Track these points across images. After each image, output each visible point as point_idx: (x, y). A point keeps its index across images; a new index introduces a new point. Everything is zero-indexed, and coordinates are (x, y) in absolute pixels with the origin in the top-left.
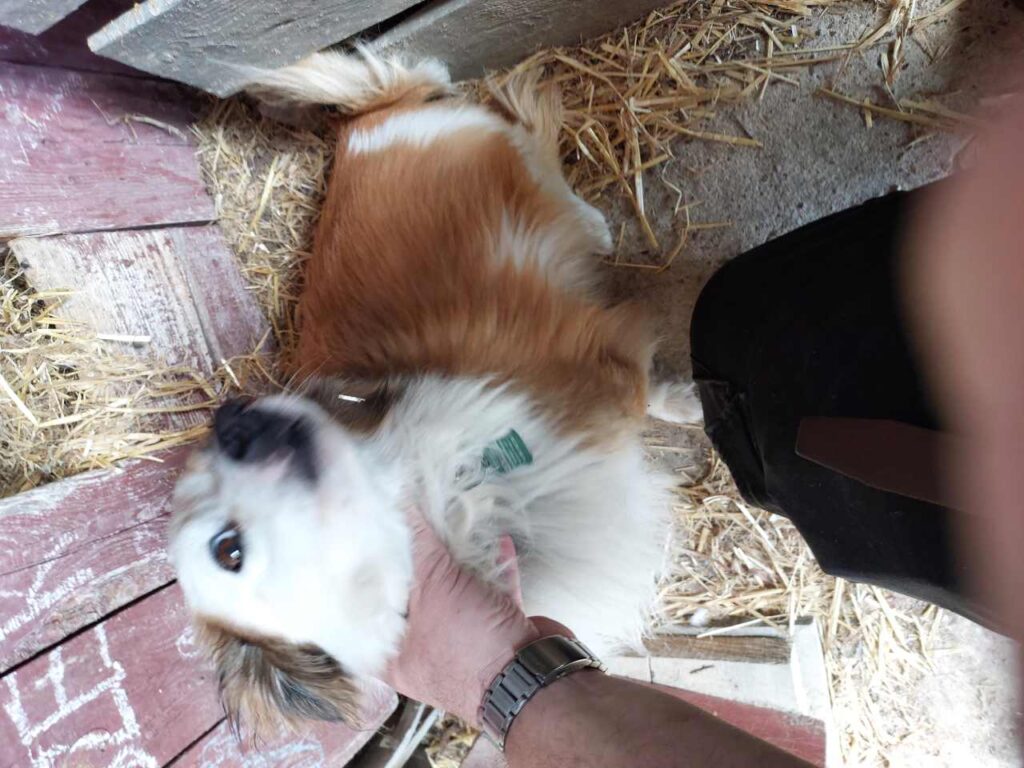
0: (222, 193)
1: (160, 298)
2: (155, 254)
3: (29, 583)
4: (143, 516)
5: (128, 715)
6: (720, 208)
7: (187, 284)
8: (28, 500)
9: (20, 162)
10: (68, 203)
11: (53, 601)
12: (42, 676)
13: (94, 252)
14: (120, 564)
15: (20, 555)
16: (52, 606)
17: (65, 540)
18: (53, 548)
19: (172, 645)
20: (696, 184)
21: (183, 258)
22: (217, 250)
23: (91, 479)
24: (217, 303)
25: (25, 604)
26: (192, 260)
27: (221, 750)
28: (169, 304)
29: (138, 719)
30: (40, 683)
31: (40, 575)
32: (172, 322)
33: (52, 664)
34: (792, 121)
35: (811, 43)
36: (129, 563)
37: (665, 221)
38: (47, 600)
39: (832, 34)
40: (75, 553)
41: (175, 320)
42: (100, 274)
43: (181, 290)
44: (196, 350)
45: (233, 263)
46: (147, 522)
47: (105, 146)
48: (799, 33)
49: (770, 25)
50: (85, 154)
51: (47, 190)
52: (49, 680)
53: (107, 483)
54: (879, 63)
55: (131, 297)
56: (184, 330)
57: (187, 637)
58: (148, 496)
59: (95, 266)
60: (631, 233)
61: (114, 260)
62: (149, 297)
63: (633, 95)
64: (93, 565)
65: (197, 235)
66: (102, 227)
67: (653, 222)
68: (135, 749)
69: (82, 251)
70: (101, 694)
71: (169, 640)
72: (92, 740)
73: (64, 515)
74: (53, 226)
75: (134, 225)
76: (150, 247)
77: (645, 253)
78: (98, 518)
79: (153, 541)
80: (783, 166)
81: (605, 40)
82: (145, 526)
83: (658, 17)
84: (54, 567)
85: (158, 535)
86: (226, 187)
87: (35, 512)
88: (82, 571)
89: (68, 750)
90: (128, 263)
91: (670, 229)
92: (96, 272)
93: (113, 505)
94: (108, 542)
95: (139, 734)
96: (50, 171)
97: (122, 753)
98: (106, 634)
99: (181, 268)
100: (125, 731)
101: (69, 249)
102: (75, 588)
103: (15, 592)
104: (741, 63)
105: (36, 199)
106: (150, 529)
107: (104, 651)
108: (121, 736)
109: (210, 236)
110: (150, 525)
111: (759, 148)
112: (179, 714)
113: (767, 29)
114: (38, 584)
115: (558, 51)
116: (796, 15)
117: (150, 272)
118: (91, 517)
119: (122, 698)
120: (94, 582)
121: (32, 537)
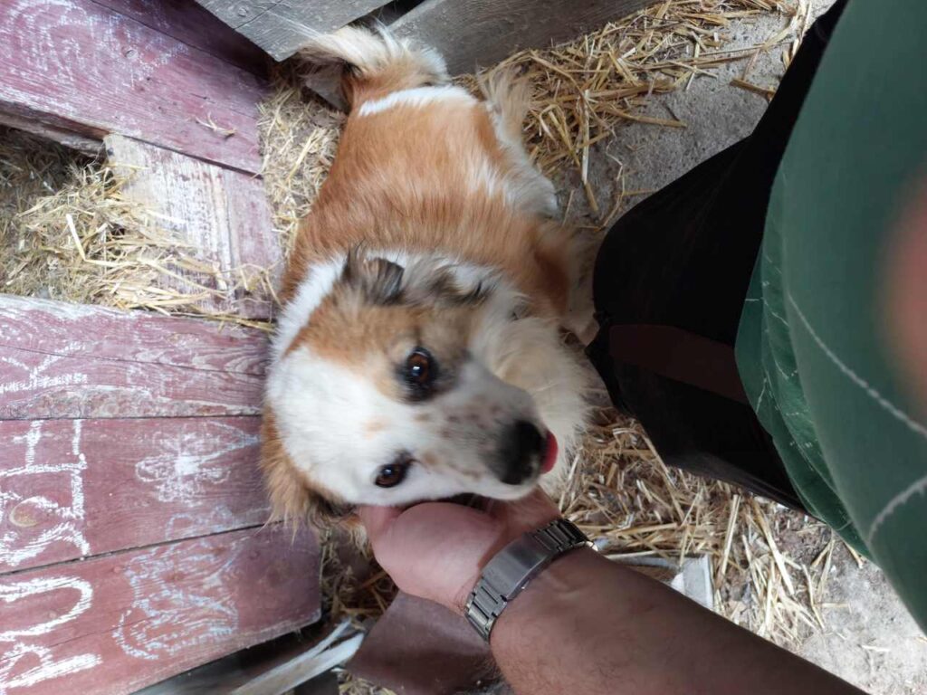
0: (270, 154)
1: (202, 211)
2: (208, 180)
3: (37, 363)
4: (140, 357)
5: (79, 499)
6: (650, 177)
7: (227, 210)
8: (57, 307)
9: (128, 85)
10: (154, 123)
11: (50, 385)
12: (21, 435)
13: (162, 162)
14: (110, 383)
15: (37, 341)
16: (47, 388)
17: (74, 346)
18: (64, 347)
19: (132, 464)
20: (632, 158)
21: (229, 193)
22: (257, 197)
23: (108, 312)
24: (247, 232)
25: (28, 376)
26: (236, 196)
27: (147, 569)
28: (209, 218)
29: (86, 506)
30: (17, 439)
31: (47, 362)
32: (208, 231)
33: (32, 430)
34: (711, 106)
35: (729, 46)
36: (118, 386)
37: (606, 190)
38: (45, 382)
39: (746, 38)
40: (79, 358)
41: (210, 230)
42: (162, 178)
43: (221, 212)
44: (221, 257)
45: (267, 210)
46: (142, 363)
47: (191, 97)
48: (720, 39)
49: (698, 34)
50: (175, 97)
51: (141, 110)
52: (25, 440)
53: (121, 320)
54: (782, 59)
55: (180, 201)
56: (215, 242)
57: (147, 465)
58: (149, 344)
59: (160, 170)
60: (578, 200)
61: (175, 172)
62: (194, 207)
63: (589, 88)
64: (89, 374)
65: (244, 181)
66: (173, 147)
67: (596, 191)
68: (75, 529)
69: (153, 157)
70: (62, 471)
71: (131, 459)
72: (42, 502)
73: (81, 328)
74: (138, 133)
75: (197, 155)
76: (205, 175)
77: (587, 216)
78: (105, 342)
79: (142, 379)
80: (702, 142)
81: (571, 46)
82: (140, 364)
83: (612, 28)
84: (59, 361)
85: (147, 376)
86: (274, 149)
87: (60, 316)
88: (79, 375)
89: (20, 501)
90: (185, 179)
91: (609, 196)
92: (159, 175)
93: (120, 338)
94: (106, 362)
95: (82, 518)
96: (147, 100)
97: (63, 526)
98: (82, 429)
99: (226, 197)
100: (72, 510)
101: (145, 153)
102: (70, 384)
103: (24, 365)
104: (674, 61)
105: (132, 112)
106: (143, 369)
107: (76, 440)
108: (67, 513)
109: (253, 185)
110: (144, 366)
111: (684, 128)
112: (121, 521)
113: (695, 36)
114: (42, 368)
115: (534, 53)
116: (718, 25)
117: (200, 190)
118: (100, 339)
119: (78, 484)
120: (85, 387)
121: (50, 333)
